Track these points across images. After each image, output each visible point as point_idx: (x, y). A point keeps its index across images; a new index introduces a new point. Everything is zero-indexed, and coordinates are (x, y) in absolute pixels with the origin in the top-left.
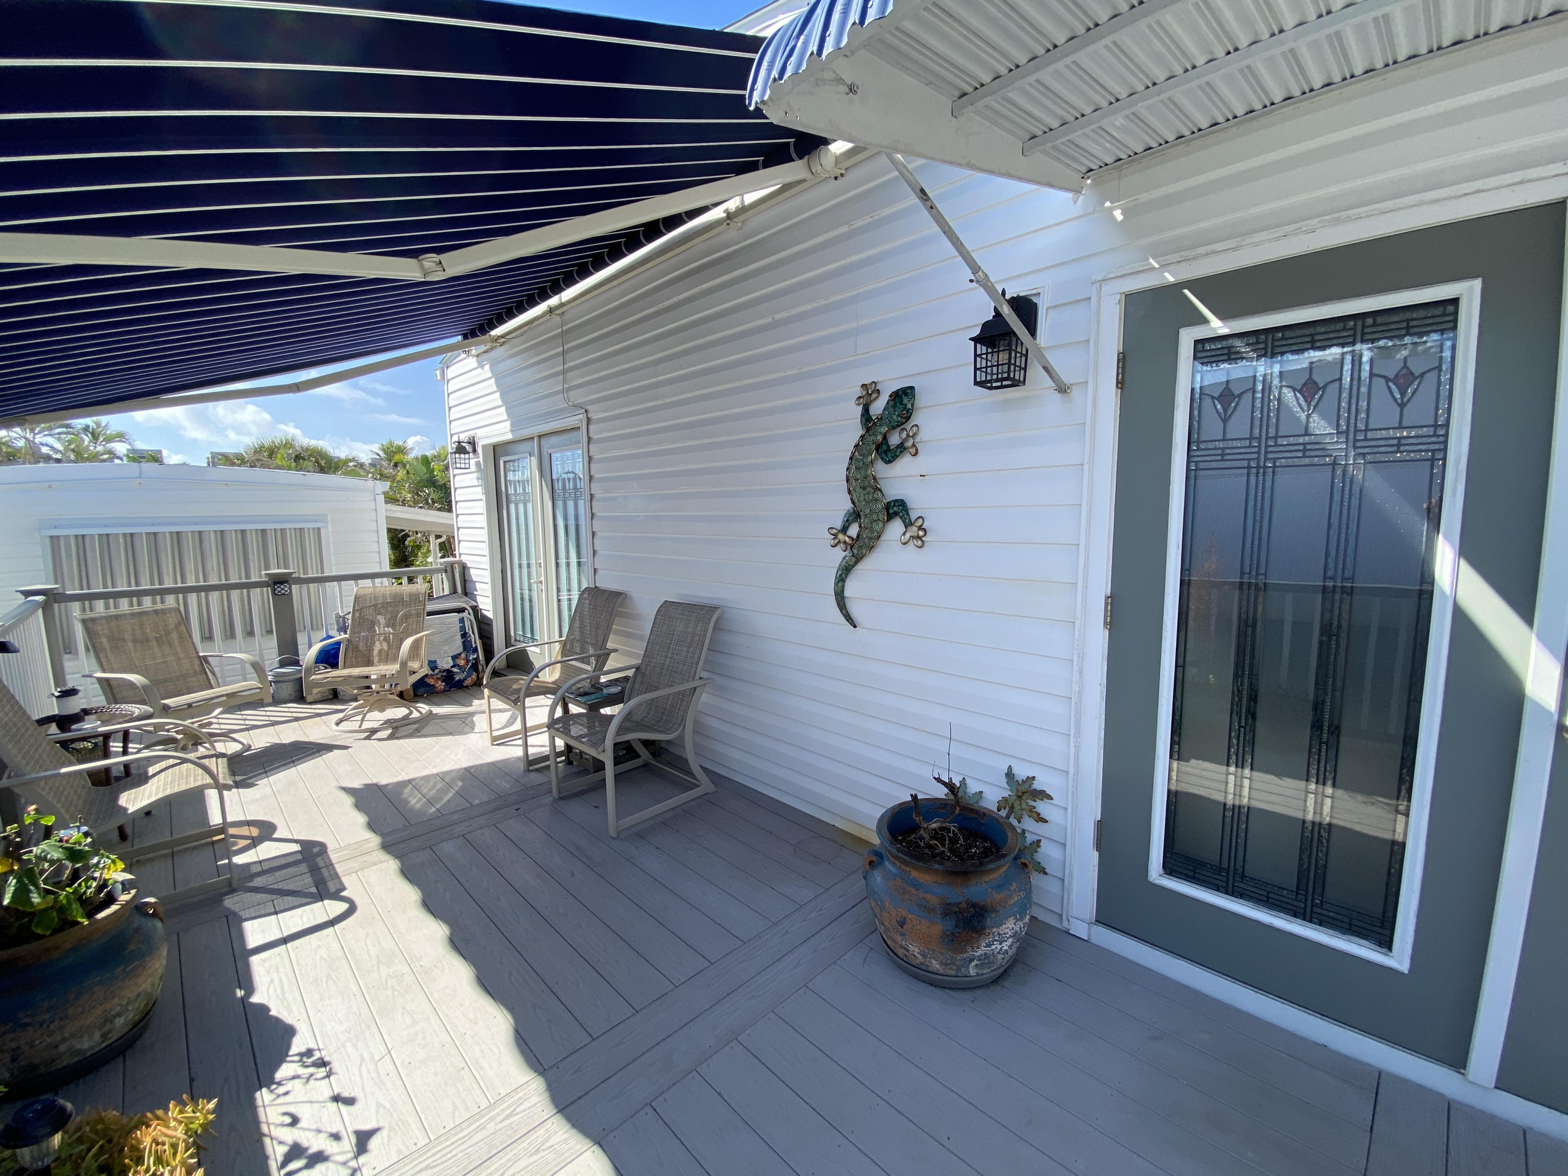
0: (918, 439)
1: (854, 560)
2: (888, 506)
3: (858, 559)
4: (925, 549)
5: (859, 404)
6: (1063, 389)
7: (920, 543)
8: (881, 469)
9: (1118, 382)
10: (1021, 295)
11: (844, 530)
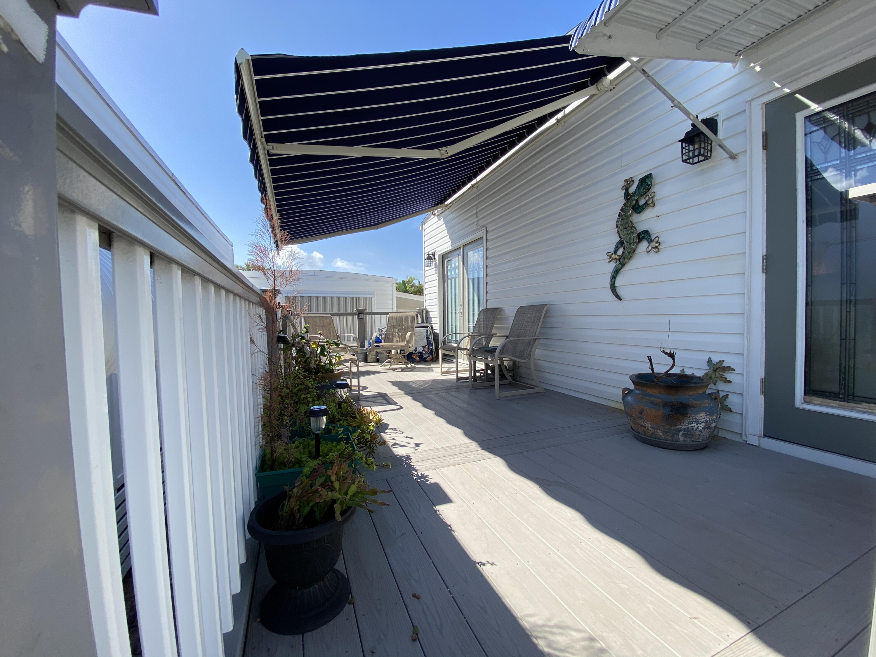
0: (655, 199)
1: (620, 266)
2: (639, 235)
3: (623, 265)
4: (660, 253)
5: (624, 189)
6: (733, 157)
7: (657, 250)
8: (636, 218)
9: (763, 146)
10: (708, 117)
11: (615, 252)
